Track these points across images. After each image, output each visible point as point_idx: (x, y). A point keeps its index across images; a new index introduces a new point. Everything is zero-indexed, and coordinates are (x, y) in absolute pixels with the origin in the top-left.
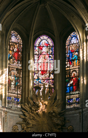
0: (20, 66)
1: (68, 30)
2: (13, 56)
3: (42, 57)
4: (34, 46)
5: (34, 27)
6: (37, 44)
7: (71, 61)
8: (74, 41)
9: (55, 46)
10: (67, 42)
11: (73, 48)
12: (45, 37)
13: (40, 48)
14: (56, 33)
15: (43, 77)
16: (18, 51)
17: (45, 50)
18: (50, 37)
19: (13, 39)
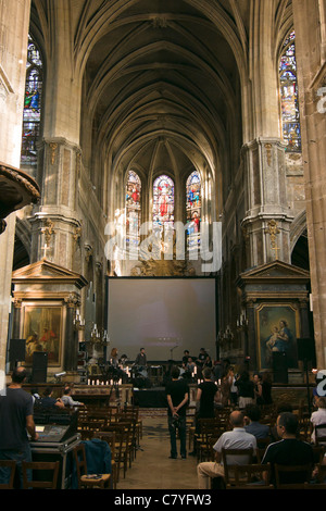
0: (138, 207)
1: (189, 169)
2: (132, 196)
3: (161, 198)
4: (153, 187)
5: (154, 165)
6: (156, 184)
7: (192, 202)
8: (195, 180)
9: (175, 187)
10: (188, 182)
11: (193, 188)
12: (164, 177)
13: (159, 188)
14: (176, 173)
15: (163, 218)
16: (137, 192)
17: (164, 190)
18: (169, 177)
19: (132, 179)
